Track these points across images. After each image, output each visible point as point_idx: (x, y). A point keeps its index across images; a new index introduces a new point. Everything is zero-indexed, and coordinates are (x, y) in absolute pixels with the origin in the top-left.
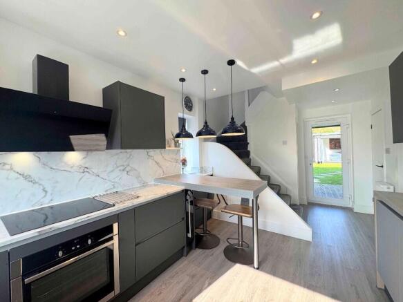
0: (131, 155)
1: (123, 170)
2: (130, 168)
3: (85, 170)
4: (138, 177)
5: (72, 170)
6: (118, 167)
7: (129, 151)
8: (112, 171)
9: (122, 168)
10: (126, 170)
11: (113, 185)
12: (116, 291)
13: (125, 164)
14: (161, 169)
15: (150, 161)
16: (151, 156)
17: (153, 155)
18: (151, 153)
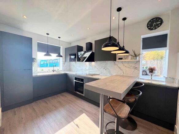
3: (95, 67)
4: (109, 72)
5: (93, 66)
7: (106, 62)
8: (101, 68)
9: (104, 68)
10: (105, 68)
12: (84, 95)
13: (105, 66)
14: (122, 71)
15: (116, 66)
16: (116, 64)
17: (117, 64)
18: (116, 63)
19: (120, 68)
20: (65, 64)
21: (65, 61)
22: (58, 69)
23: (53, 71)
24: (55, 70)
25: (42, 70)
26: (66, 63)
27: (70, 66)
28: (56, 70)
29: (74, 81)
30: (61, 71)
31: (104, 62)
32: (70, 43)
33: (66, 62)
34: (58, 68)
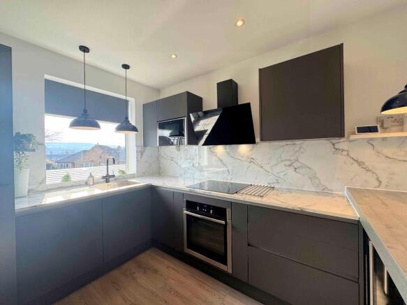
0: (300, 148)
1: (290, 166)
2: (299, 164)
3: (252, 160)
4: (313, 178)
5: (243, 159)
6: (282, 161)
7: (298, 142)
8: (276, 165)
9: (289, 163)
10: (293, 165)
11: (277, 180)
12: (228, 268)
13: (292, 158)
14: (370, 173)
15: (341, 158)
16: (343, 150)
17: (346, 148)
18: (342, 144)
19: (360, 164)
20: (145, 154)
21: (145, 145)
22: (123, 172)
23: (107, 179)
24: (114, 176)
25: (67, 178)
26: (148, 151)
27: (158, 158)
28: (116, 175)
29: (185, 212)
30: (133, 176)
31: (289, 142)
32: (158, 90)
33: (148, 148)
34: (122, 167)
